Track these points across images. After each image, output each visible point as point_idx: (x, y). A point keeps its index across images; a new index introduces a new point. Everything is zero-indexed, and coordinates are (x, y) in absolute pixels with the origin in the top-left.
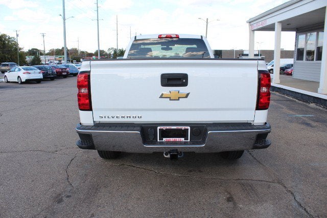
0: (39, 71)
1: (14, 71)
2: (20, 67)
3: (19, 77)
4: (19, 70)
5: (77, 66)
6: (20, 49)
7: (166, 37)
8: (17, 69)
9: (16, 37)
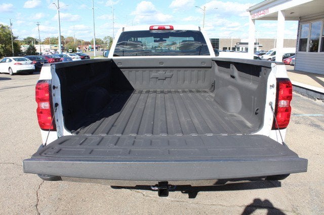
0: (31, 61)
1: (5, 62)
2: (11, 58)
3: (10, 68)
4: (10, 61)
5: (71, 55)
6: (14, 38)
7: (159, 29)
8: (8, 60)
9: (10, 26)
